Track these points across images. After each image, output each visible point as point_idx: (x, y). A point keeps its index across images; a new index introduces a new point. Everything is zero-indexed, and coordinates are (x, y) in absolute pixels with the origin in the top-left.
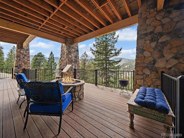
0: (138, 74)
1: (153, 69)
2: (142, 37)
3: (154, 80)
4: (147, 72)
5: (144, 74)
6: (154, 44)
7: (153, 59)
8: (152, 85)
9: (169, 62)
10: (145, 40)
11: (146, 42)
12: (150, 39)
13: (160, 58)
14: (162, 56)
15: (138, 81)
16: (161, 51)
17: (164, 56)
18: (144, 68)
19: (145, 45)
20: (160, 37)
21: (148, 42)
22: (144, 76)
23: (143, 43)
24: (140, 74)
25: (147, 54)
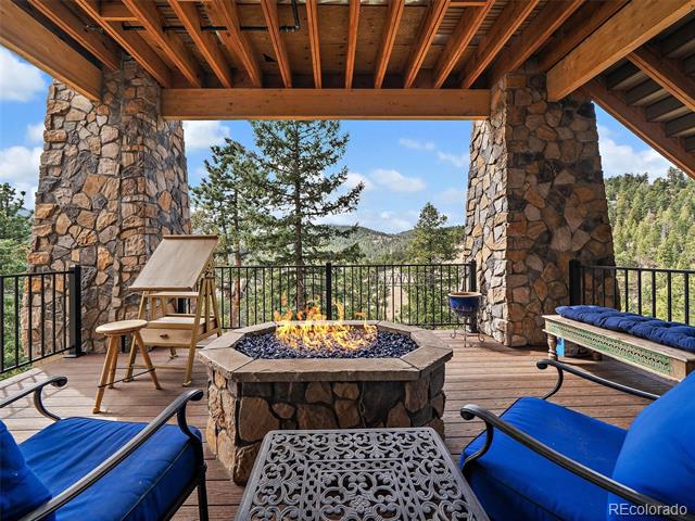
0: (516, 271)
1: (549, 256)
2: (519, 163)
3: (553, 284)
4: (536, 264)
5: (529, 269)
6: (545, 189)
7: (545, 229)
8: (548, 300)
9: (575, 239)
10: (527, 174)
11: (528, 179)
12: (537, 171)
13: (560, 226)
14: (563, 223)
15: (514, 292)
16: (559, 209)
17: (566, 223)
18: (529, 252)
19: (526, 187)
20: (558, 172)
21: (533, 180)
22: (531, 275)
23: (522, 181)
24: (520, 270)
25: (532, 213)
